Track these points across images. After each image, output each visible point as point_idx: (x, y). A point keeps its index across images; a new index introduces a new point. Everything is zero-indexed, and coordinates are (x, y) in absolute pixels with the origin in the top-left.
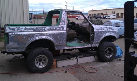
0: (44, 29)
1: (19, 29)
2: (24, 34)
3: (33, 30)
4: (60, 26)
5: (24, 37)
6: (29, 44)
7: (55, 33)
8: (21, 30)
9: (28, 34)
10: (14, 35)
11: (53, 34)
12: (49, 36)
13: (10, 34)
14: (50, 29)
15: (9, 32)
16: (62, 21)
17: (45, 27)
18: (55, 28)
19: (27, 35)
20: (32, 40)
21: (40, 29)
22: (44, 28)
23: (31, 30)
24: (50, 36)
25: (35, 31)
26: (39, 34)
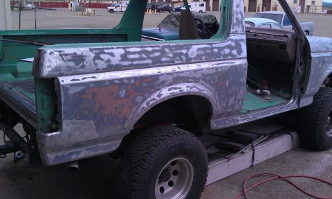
0: (186, 55)
1: (102, 56)
2: (121, 80)
3: (149, 61)
4: (232, 40)
5: (122, 93)
6: (138, 118)
7: (220, 70)
8: (109, 61)
9: (135, 78)
10: (83, 88)
11: (214, 71)
12: (202, 81)
13: (65, 81)
14: (202, 55)
15: (62, 75)
16: (235, 21)
17: (188, 47)
18: (218, 48)
19: (133, 81)
20: (148, 103)
21: (175, 55)
22: (184, 51)
23: (144, 59)
24: (204, 80)
25: (157, 63)
26: (169, 74)
